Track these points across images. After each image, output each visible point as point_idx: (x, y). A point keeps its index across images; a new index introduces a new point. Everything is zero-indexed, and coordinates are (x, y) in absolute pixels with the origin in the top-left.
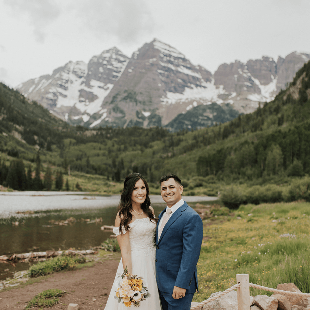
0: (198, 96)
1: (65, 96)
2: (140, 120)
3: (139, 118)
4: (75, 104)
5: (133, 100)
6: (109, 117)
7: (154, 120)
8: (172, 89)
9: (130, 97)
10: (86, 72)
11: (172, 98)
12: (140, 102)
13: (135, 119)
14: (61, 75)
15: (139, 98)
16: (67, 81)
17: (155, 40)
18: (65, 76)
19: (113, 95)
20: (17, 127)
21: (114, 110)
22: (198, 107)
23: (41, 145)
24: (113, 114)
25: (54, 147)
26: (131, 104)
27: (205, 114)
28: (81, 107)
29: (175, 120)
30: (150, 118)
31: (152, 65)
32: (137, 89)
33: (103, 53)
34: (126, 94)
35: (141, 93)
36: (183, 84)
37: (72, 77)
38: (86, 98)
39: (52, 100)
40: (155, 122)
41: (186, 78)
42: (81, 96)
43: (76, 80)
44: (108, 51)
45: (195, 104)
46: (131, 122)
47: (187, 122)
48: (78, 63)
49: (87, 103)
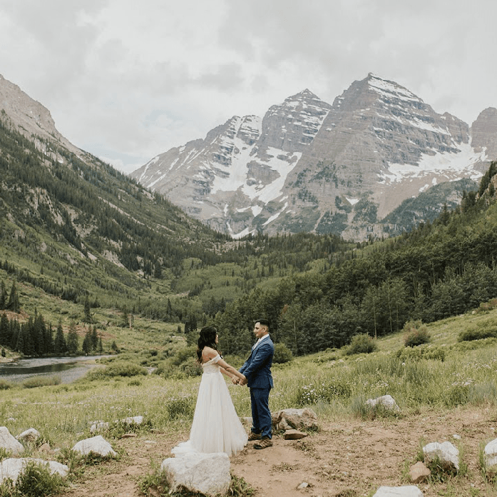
0: (442, 167)
1: (226, 175)
2: (343, 212)
3: (341, 208)
4: (242, 186)
5: (331, 179)
6: (292, 208)
7: (364, 211)
8: (399, 157)
9: (326, 174)
10: (261, 133)
11: (397, 172)
12: (343, 182)
13: (334, 210)
14: (220, 141)
15: (341, 175)
16: (229, 150)
17: (370, 77)
18: (226, 141)
19: (301, 170)
20: (113, 242)
21: (300, 196)
22: (437, 186)
23: (147, 270)
24: (299, 202)
25: (166, 272)
26: (328, 186)
27: (449, 199)
28: (250, 192)
29: (398, 211)
30: (359, 207)
31: (365, 118)
32: (338, 161)
33: (287, 100)
34: (320, 170)
35: (344, 167)
36: (417, 147)
37: (238, 143)
38: (259, 178)
39: (202, 183)
40: (366, 214)
41: (421, 137)
42: (250, 173)
43: (244, 148)
44: (294, 98)
45: (435, 182)
46: (327, 215)
47: (417, 213)
48: (247, 119)
49: (261, 186)
